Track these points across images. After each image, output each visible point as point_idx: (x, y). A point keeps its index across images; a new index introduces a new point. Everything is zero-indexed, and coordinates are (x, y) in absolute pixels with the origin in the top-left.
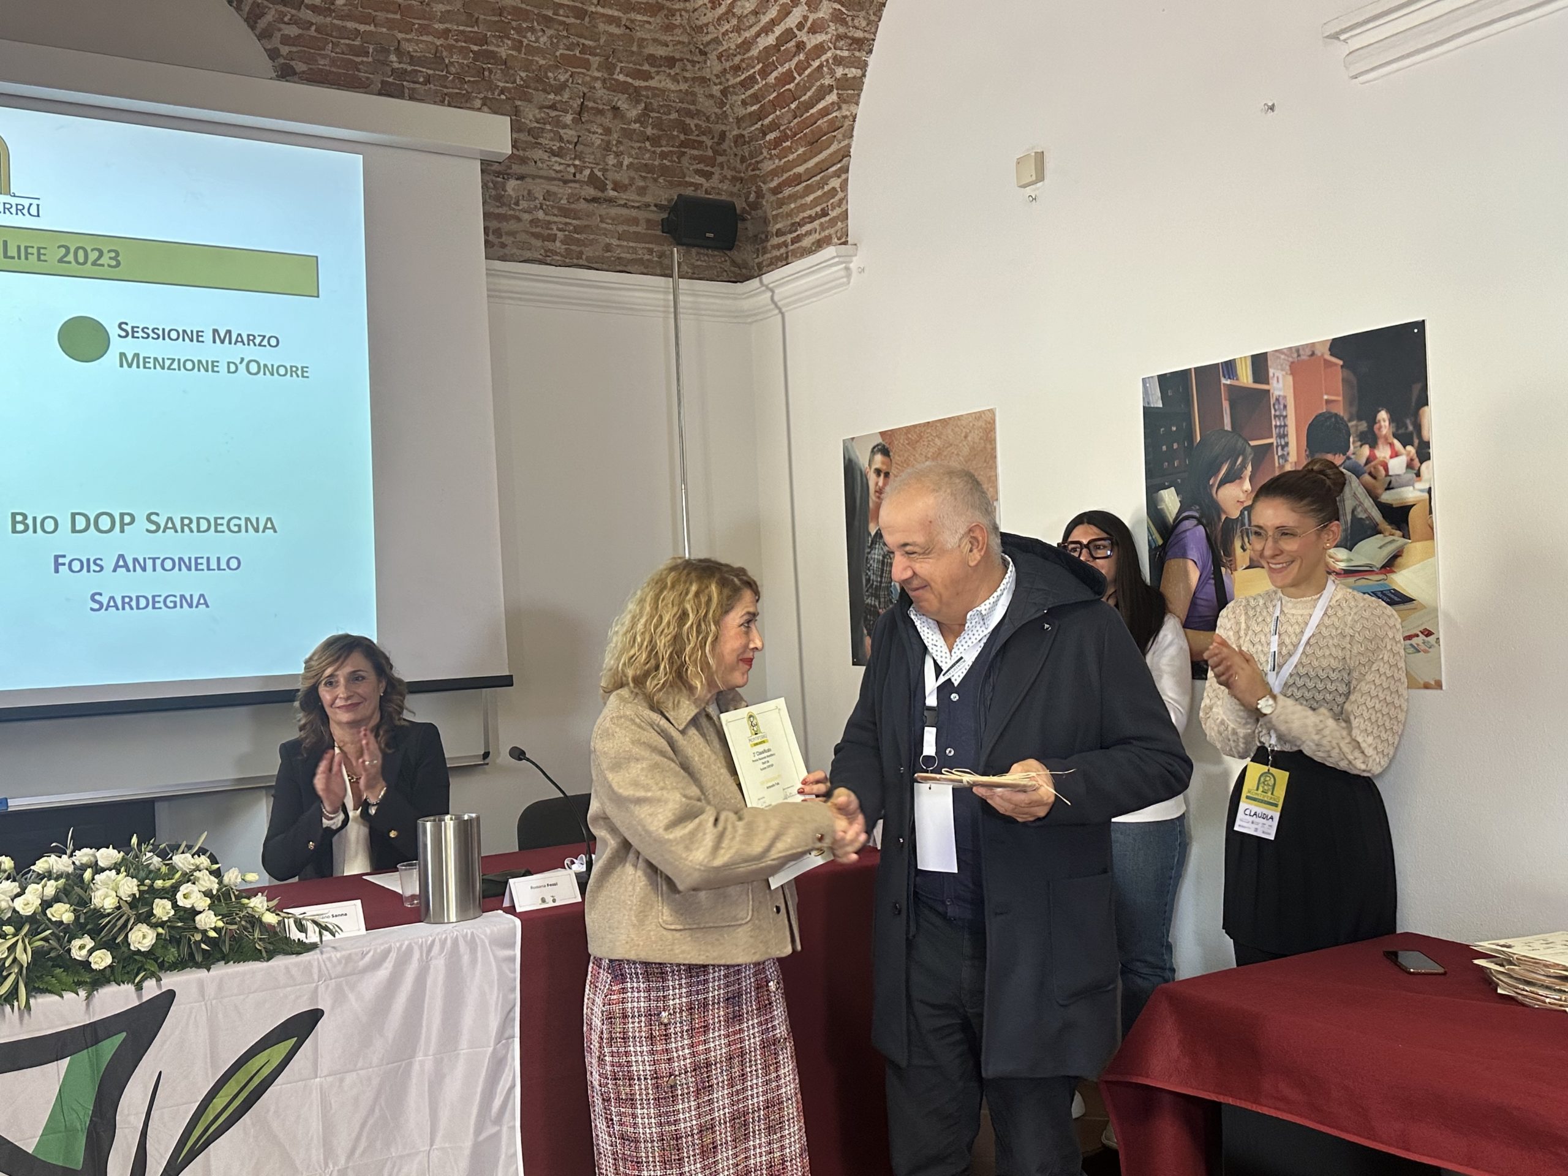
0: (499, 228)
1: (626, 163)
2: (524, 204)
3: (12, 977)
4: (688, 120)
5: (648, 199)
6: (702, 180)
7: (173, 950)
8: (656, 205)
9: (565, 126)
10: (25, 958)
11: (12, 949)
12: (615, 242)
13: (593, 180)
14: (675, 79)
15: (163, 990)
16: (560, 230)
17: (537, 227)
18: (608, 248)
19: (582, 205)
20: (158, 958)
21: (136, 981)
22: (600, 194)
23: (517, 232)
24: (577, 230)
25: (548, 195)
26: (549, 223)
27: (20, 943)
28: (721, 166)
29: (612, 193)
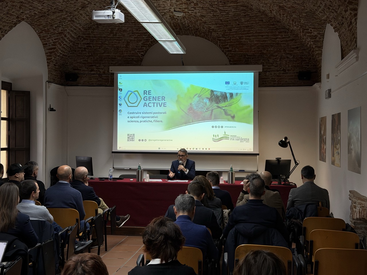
1: (290, 66)
2: (270, 76)
4: (303, 57)
6: (307, 67)
8: (296, 73)
9: (278, 62)
12: (288, 80)
13: (284, 70)
14: (299, 50)
16: (277, 79)
17: (272, 79)
18: (286, 81)
19: (281, 75)
23: (269, 81)
24: (280, 79)
25: (274, 74)
26: (275, 78)
28: (311, 63)
29: (287, 72)
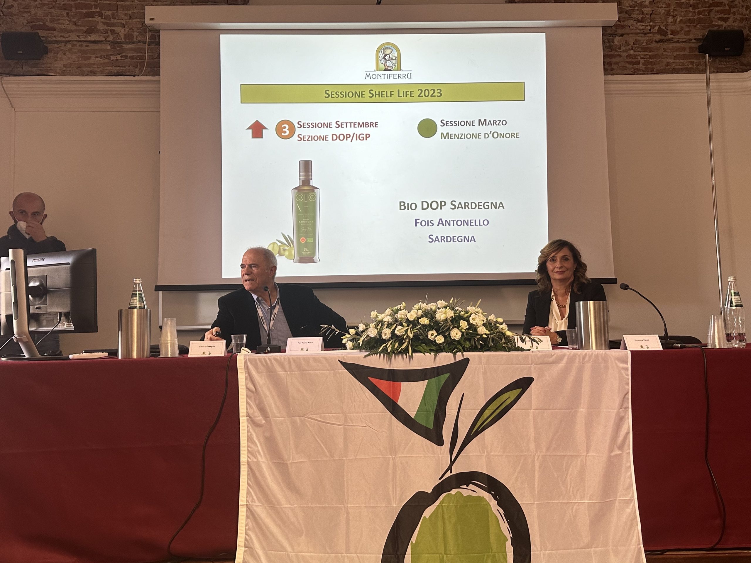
0: (611, 62)
1: (678, 20)
2: (623, 48)
3: (406, 343)
5: (691, 36)
6: (722, 23)
7: (468, 343)
8: (695, 39)
9: (645, 7)
10: (411, 335)
11: (406, 331)
12: (672, 61)
13: (660, 32)
15: (465, 358)
16: (642, 58)
17: (630, 58)
18: (668, 64)
19: (654, 45)
20: (462, 345)
21: (454, 351)
22: (663, 38)
23: (619, 62)
24: (650, 57)
25: (636, 42)
26: (636, 55)
27: (409, 330)
28: (734, 13)
29: (670, 36)
